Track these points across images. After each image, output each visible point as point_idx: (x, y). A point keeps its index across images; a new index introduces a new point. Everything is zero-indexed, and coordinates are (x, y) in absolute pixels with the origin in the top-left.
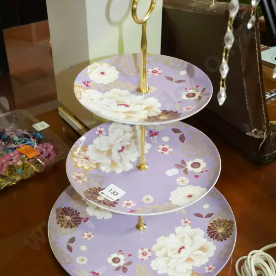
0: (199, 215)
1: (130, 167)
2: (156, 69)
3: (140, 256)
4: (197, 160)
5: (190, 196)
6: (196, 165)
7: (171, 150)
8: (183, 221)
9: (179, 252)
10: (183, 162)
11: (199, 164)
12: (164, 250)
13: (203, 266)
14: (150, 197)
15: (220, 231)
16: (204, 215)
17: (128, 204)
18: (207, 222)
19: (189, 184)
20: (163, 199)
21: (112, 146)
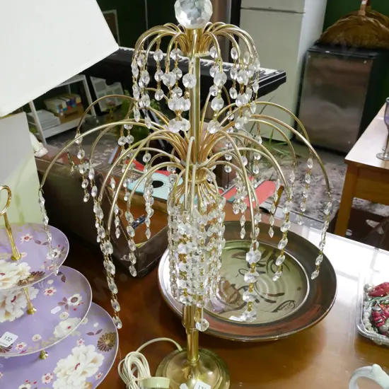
0: (91, 334)
1: (21, 313)
2: (28, 235)
3: (44, 381)
4: (75, 296)
5: (69, 327)
6: (74, 300)
7: (55, 291)
8: (78, 342)
9: (76, 368)
10: (65, 299)
11: (76, 299)
12: (63, 371)
13: (94, 376)
14: (38, 335)
15: (107, 342)
16: (95, 332)
17: (21, 346)
18: (97, 338)
19: (69, 317)
20: (49, 335)
21: (5, 297)
